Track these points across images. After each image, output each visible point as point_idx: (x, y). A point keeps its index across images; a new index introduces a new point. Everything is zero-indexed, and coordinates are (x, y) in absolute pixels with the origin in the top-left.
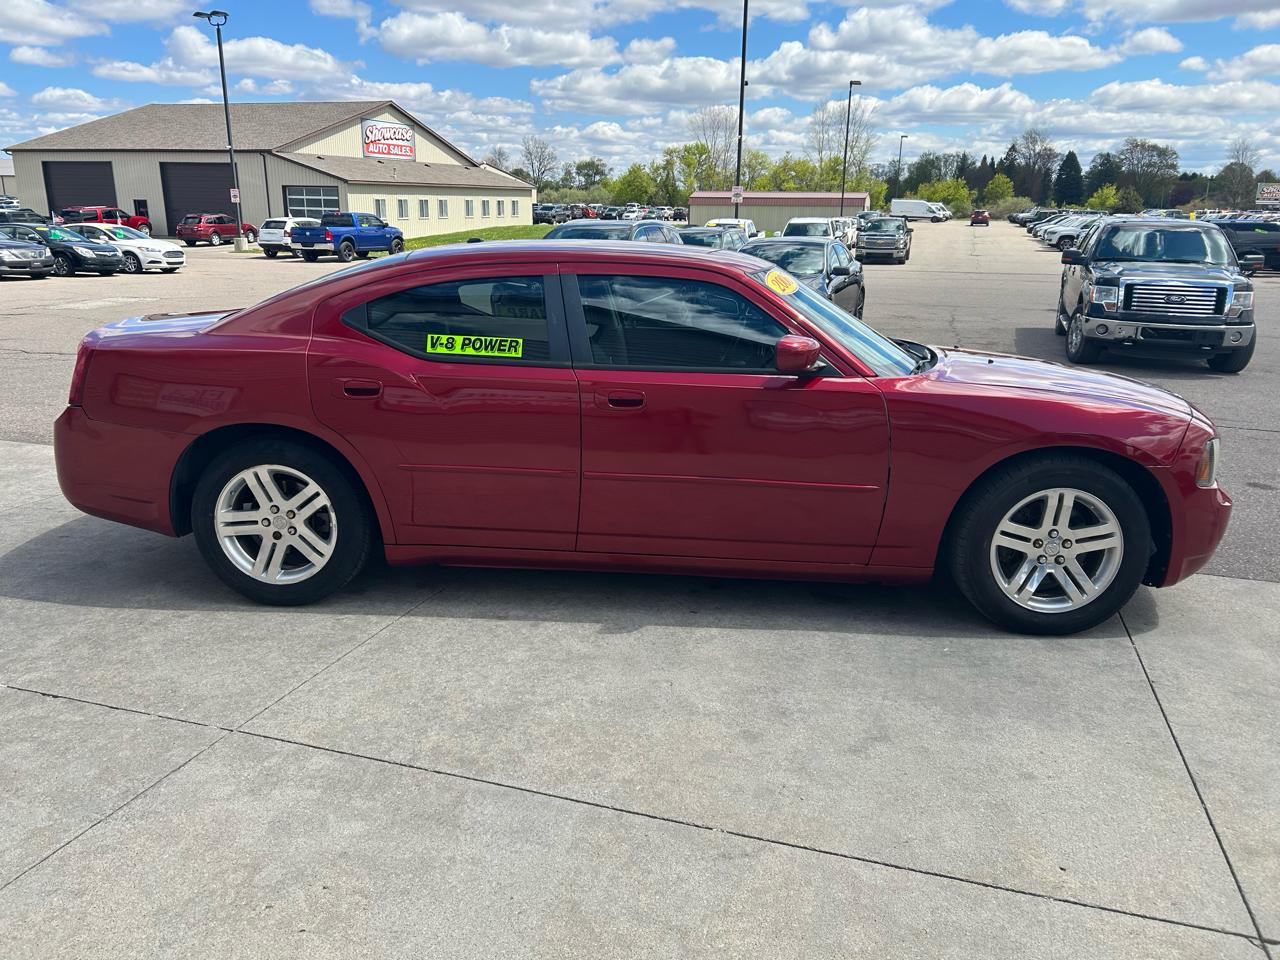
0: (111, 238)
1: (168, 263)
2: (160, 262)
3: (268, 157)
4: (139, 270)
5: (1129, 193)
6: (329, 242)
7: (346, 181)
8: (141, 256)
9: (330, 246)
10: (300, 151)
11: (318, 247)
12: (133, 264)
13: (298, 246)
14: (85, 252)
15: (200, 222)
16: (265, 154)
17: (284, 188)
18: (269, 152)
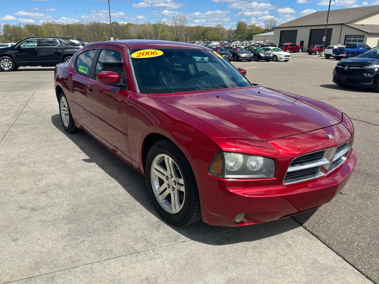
0: (272, 51)
1: (285, 59)
2: (282, 58)
3: (343, 26)
4: (277, 61)
6: (345, 54)
7: (367, 33)
8: (278, 56)
9: (344, 55)
10: (356, 23)
11: (340, 55)
12: (275, 59)
13: (334, 55)
14: (262, 55)
15: (314, 47)
16: (342, 25)
17: (346, 36)
18: (344, 24)
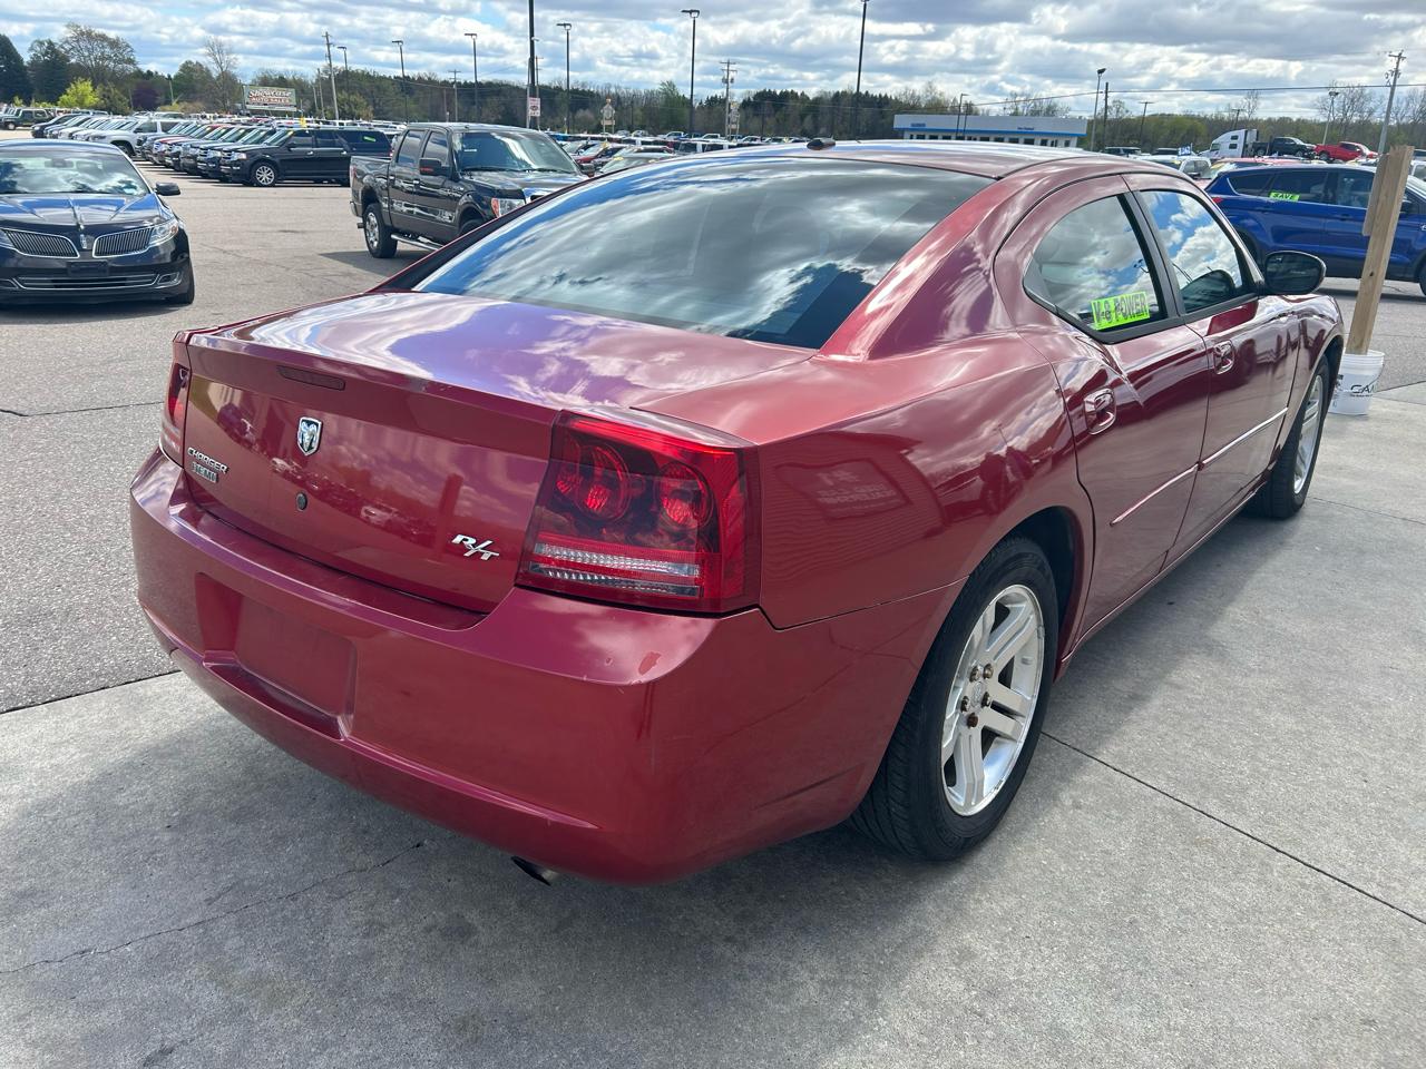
5: (109, 91)
